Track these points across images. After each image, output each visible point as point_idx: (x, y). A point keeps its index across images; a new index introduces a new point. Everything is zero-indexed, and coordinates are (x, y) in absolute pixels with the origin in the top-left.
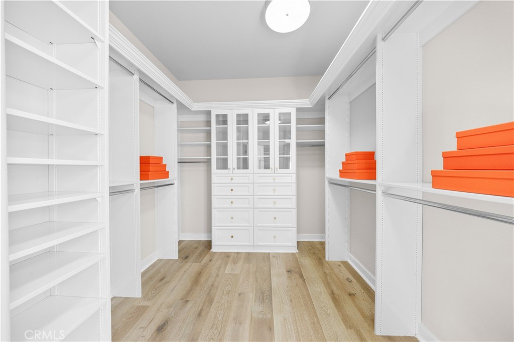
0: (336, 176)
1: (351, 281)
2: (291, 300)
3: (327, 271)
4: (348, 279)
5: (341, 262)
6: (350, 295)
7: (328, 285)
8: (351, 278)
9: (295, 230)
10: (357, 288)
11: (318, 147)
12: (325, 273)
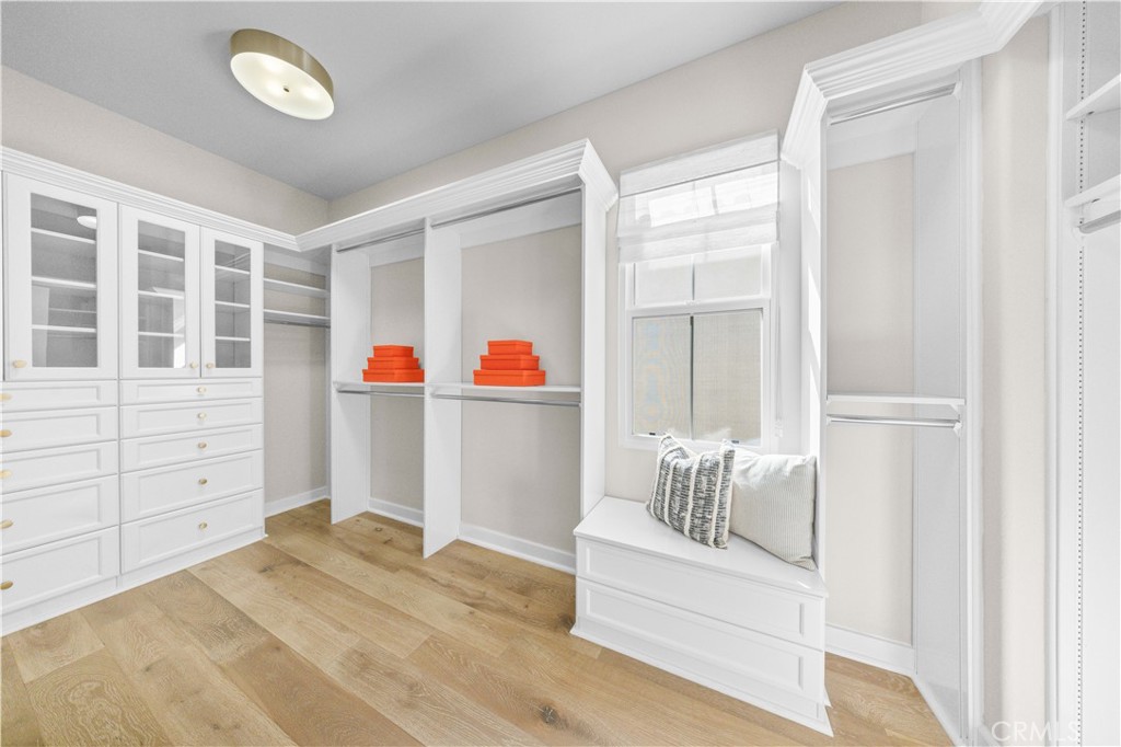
0: (357, 380)
1: (381, 530)
2: (296, 598)
3: (340, 536)
4: (376, 529)
5: (359, 516)
6: (386, 543)
7: (350, 549)
8: (379, 526)
9: (260, 494)
10: (391, 532)
11: (307, 328)
12: (339, 539)
